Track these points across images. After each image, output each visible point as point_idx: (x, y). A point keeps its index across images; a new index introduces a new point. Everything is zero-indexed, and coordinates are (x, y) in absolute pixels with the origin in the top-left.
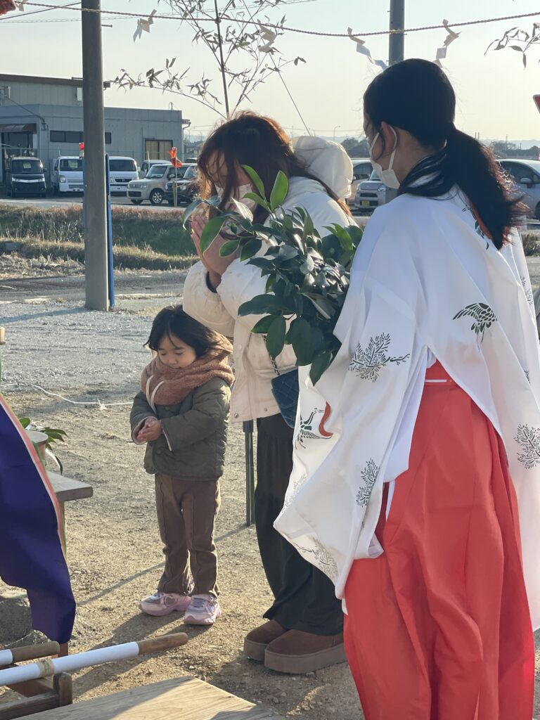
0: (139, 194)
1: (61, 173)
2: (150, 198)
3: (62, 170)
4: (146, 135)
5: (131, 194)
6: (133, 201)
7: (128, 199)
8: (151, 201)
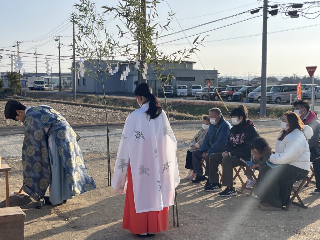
0: (199, 96)
1: (178, 90)
2: (202, 98)
3: (178, 89)
4: (206, 78)
5: (197, 96)
6: (197, 98)
7: (195, 98)
8: (203, 99)
